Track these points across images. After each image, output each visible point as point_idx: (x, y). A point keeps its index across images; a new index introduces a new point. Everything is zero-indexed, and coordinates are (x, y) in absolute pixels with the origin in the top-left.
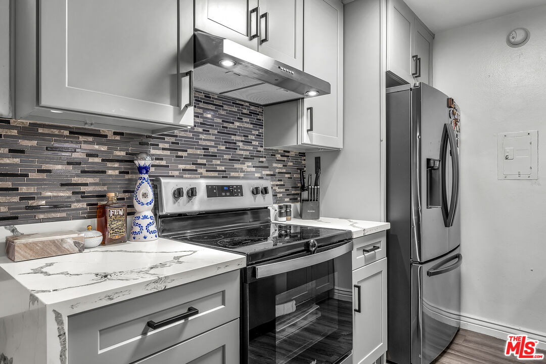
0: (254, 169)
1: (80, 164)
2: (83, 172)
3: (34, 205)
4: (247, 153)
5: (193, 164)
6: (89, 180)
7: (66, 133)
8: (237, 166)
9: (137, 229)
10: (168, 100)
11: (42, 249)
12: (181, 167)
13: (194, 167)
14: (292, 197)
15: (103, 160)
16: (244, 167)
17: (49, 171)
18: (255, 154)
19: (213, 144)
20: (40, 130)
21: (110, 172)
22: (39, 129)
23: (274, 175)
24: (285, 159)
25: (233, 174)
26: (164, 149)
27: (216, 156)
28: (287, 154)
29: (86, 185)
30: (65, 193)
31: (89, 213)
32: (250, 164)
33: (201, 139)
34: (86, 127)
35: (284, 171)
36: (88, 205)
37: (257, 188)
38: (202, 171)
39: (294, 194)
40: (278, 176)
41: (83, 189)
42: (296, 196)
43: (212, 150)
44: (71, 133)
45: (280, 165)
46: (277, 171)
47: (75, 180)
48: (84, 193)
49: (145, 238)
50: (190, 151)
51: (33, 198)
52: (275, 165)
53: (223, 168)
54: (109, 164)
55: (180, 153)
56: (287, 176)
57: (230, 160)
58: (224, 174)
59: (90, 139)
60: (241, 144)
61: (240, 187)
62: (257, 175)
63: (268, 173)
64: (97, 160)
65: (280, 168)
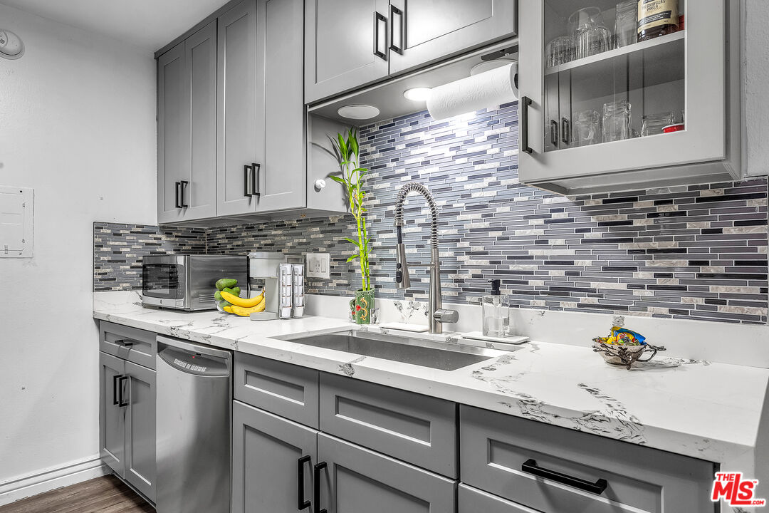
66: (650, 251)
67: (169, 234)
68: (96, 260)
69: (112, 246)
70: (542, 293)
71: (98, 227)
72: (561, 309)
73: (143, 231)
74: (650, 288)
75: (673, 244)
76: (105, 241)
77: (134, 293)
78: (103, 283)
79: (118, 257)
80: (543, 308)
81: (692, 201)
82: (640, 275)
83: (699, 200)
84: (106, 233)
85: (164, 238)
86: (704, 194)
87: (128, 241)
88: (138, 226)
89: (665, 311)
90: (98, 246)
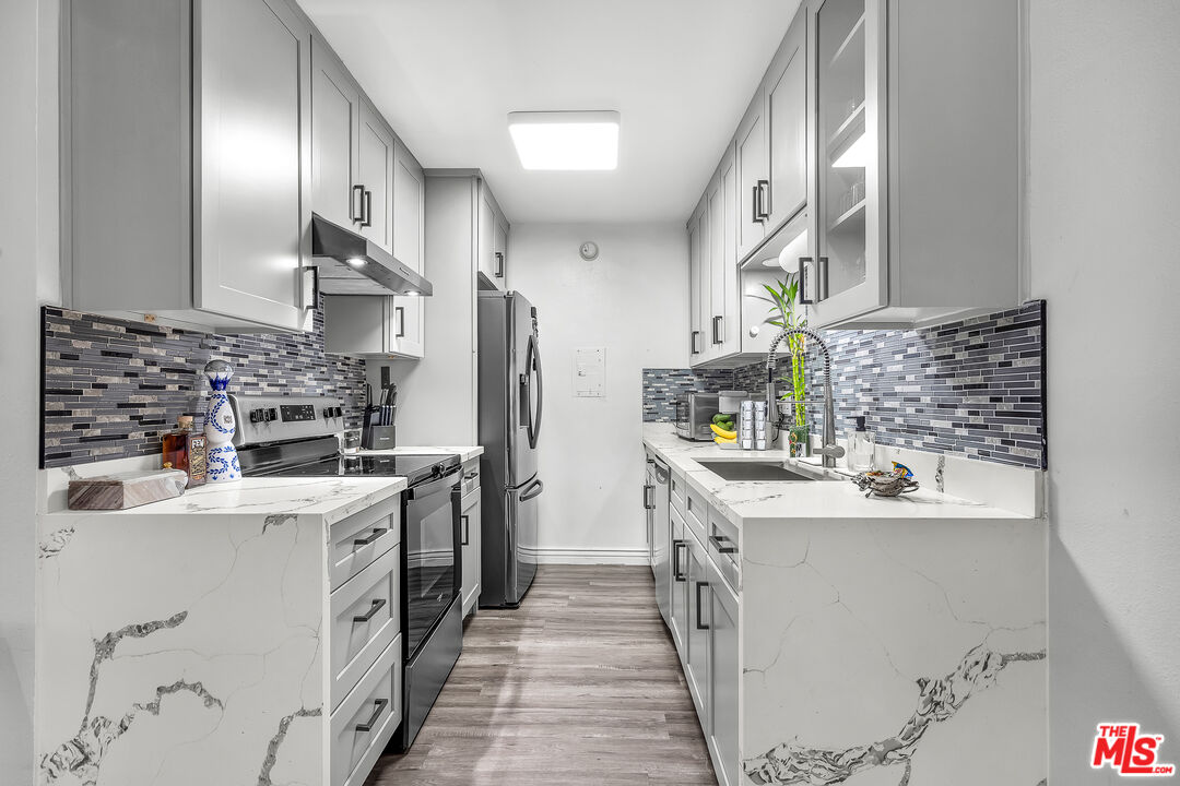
0: (314, 383)
1: (136, 375)
2: (142, 387)
3: (89, 435)
4: (308, 360)
5: (255, 375)
6: (148, 399)
7: (123, 330)
8: (299, 378)
9: (219, 466)
10: (292, 301)
11: (147, 491)
12: (243, 379)
13: (254, 380)
14: (351, 421)
15: (162, 370)
16: (305, 379)
17: (104, 386)
18: (316, 361)
19: (273, 347)
20: (95, 326)
21: (170, 387)
22: (94, 324)
23: (335, 391)
24: (345, 368)
25: (295, 390)
26: (225, 354)
27: (277, 364)
28: (347, 362)
29: (143, 405)
30: (121, 418)
31: (148, 446)
32: (310, 375)
33: (262, 340)
34: (147, 322)
35: (345, 385)
36: (147, 435)
37: (331, 409)
38: (263, 385)
39: (353, 417)
40: (339, 392)
41: (141, 412)
42: (356, 420)
43: (273, 355)
44: (128, 330)
45: (341, 378)
46: (339, 384)
47: (133, 399)
48: (141, 417)
49: (232, 476)
50: (251, 357)
51: (87, 426)
52: (336, 377)
53: (283, 381)
54: (169, 376)
55: (241, 360)
56: (348, 391)
57: (291, 369)
58: (286, 390)
59: (148, 339)
60: (301, 347)
61: (311, 408)
62: (319, 391)
63: (330, 387)
64: (156, 370)
65: (341, 381)
66: (966, 387)
67: (700, 375)
68: (644, 398)
69: (657, 387)
70: (904, 431)
71: (646, 372)
72: (913, 448)
73: (679, 373)
74: (966, 426)
75: (979, 380)
76: (650, 383)
77: (671, 425)
78: (650, 416)
79: (660, 396)
80: (902, 446)
81: (991, 331)
82: (961, 413)
83: (998, 330)
84: (652, 376)
85: (696, 379)
86: (1001, 323)
87: (667, 383)
88: (675, 370)
89: (975, 451)
90: (646, 387)
